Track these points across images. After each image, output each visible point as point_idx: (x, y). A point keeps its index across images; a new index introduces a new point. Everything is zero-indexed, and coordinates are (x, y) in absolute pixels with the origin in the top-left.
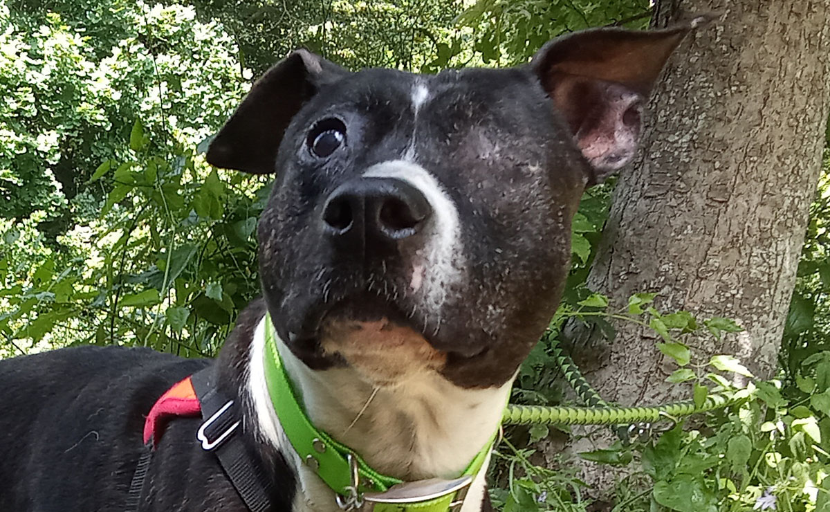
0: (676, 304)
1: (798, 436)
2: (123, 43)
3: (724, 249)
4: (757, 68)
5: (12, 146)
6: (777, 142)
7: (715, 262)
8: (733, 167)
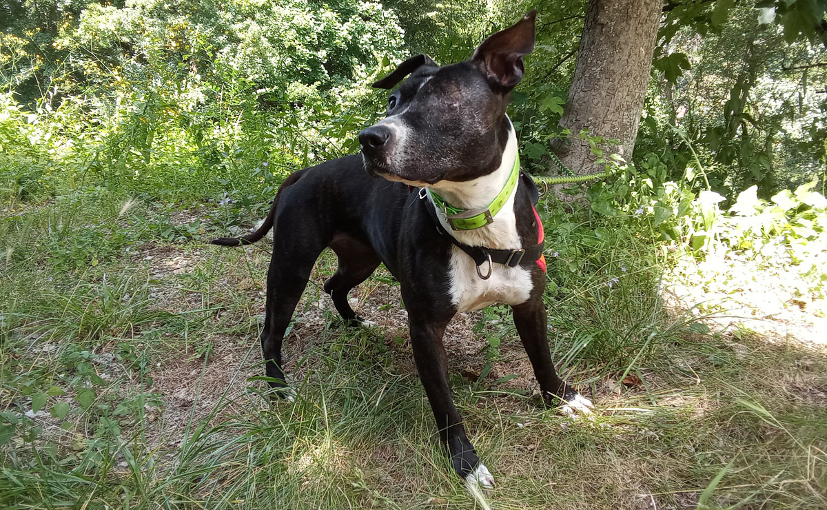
0: (595, 133)
1: (644, 186)
2: (353, 17)
3: (613, 112)
4: (626, 43)
5: (308, 55)
6: (634, 72)
7: (610, 117)
8: (617, 81)
